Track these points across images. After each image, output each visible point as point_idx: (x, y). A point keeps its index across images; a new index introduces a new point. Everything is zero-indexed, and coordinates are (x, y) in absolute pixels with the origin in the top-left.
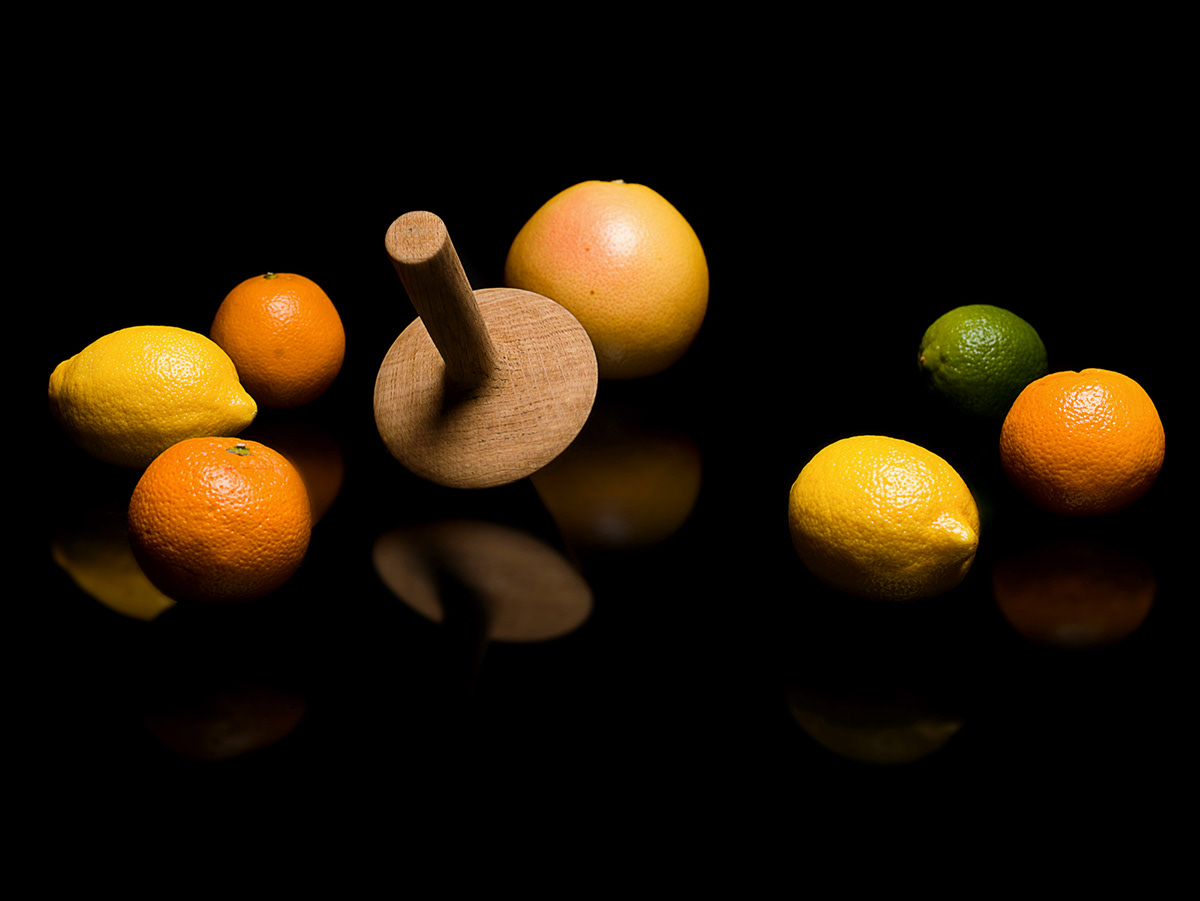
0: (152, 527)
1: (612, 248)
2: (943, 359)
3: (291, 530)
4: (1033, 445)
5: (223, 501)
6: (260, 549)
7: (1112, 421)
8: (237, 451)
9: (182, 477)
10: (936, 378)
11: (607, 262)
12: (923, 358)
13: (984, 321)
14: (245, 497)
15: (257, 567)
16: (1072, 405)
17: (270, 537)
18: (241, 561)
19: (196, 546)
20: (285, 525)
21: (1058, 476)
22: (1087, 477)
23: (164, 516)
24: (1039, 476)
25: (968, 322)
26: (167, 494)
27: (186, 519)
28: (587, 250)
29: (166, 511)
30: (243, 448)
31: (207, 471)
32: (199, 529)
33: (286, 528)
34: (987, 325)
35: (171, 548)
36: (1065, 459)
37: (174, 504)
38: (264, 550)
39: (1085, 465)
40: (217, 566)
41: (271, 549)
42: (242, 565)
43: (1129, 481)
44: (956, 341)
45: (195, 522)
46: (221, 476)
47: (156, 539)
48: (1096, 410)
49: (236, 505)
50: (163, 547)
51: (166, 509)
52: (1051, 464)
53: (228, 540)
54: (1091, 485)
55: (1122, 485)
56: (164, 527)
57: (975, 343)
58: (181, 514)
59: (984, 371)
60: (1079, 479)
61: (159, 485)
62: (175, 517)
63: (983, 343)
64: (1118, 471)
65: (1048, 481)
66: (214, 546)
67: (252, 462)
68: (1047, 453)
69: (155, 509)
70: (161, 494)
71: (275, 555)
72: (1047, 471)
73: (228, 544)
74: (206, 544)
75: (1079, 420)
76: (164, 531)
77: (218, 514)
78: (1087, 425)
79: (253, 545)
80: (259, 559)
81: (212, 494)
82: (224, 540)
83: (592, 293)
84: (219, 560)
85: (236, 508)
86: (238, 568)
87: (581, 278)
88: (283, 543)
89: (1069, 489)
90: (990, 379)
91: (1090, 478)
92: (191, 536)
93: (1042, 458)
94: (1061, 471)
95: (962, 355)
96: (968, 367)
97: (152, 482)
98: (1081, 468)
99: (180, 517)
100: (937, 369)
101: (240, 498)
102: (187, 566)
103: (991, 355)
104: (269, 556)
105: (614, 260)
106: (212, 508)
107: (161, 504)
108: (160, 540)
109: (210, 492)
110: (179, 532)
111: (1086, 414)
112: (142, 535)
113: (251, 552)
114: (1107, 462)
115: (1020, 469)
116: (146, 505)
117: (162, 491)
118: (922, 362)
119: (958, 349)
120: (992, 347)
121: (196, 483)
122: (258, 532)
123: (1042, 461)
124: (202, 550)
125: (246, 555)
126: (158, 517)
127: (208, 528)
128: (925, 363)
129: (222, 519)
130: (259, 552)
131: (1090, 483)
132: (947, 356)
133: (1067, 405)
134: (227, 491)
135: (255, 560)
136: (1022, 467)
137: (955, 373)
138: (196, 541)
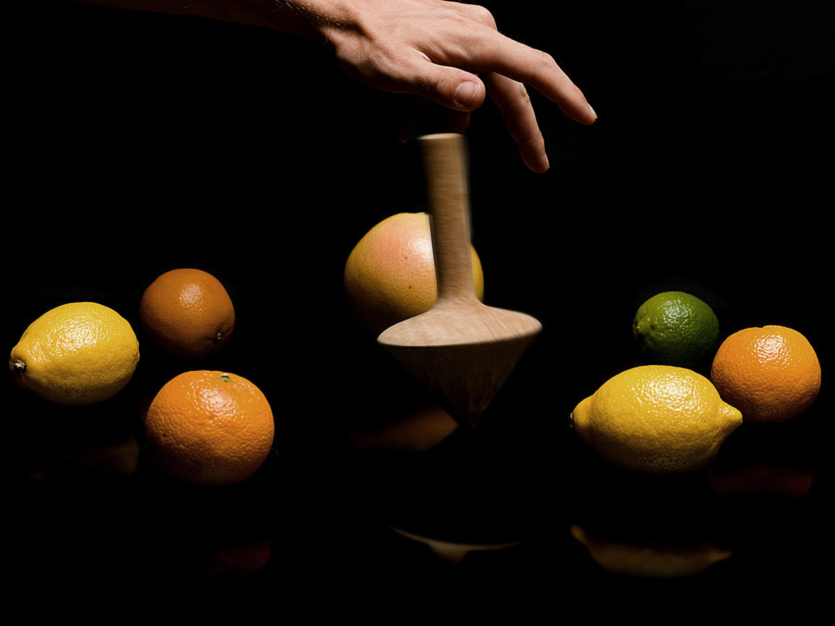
0: (168, 432)
1: (423, 257)
2: (653, 327)
3: (264, 433)
4: (737, 375)
5: (218, 412)
6: (244, 445)
7: (790, 358)
8: (223, 379)
9: (188, 397)
10: (648, 340)
11: (420, 266)
12: (638, 327)
13: (679, 301)
14: (234, 409)
15: (242, 458)
16: (763, 348)
17: (251, 437)
18: (232, 454)
19: (201, 444)
20: (260, 429)
21: (755, 396)
22: (774, 396)
23: (177, 424)
24: (741, 396)
25: (669, 302)
26: (178, 408)
27: (193, 425)
28: (406, 258)
29: (178, 420)
30: (227, 377)
31: (206, 393)
32: (202, 432)
33: (261, 431)
34: (681, 304)
35: (182, 446)
36: (760, 384)
37: (184, 415)
38: (247, 446)
39: (773, 388)
40: (215, 458)
41: (251, 446)
42: (232, 457)
43: (801, 398)
44: (661, 315)
45: (199, 427)
46: (216, 395)
47: (170, 440)
48: (779, 351)
49: (228, 415)
50: (176, 446)
51: (178, 419)
52: (750, 388)
53: (223, 439)
54: (776, 401)
55: (797, 401)
56: (177, 432)
57: (675, 316)
58: (189, 422)
59: (681, 335)
60: (769, 397)
61: (171, 403)
62: (185, 424)
63: (680, 316)
64: (795, 391)
65: (747, 400)
66: (213, 443)
67: (235, 386)
68: (747, 381)
69: (170, 419)
70: (173, 409)
71: (254, 450)
72: (747, 393)
73: (223, 442)
74: (207, 442)
75: (768, 357)
76: (177, 434)
77: (216, 421)
78: (774, 361)
79: (240, 443)
80: (244, 453)
81: (211, 408)
82: (220, 439)
83: (410, 287)
84: (217, 453)
85: (228, 417)
86: (230, 459)
87: (402, 278)
88: (259, 441)
89: (762, 405)
90: (685, 340)
91: (777, 396)
92: (197, 437)
93: (744, 384)
94: (757, 393)
95: (666, 324)
96: (671, 332)
97: (165, 400)
98: (770, 390)
99: (188, 424)
100: (648, 334)
101: (230, 410)
102: (194, 458)
103: (686, 324)
104: (250, 451)
105: (425, 265)
106: (212, 417)
107: (174, 416)
108: (174, 441)
109: (209, 406)
110: (188, 434)
111: (773, 353)
112: (159, 438)
113: (238, 447)
114: (788, 386)
115: (728, 393)
116: (162, 417)
117: (174, 406)
118: (637, 330)
119: (663, 321)
120: (685, 318)
121: (199, 401)
122: (243, 433)
123: (743, 386)
124: (204, 447)
125: (235, 450)
126: (172, 425)
127: (209, 431)
128: (640, 330)
129: (218, 425)
130: (243, 448)
131: (777, 400)
132: (656, 325)
133: (760, 348)
134: (222, 405)
135: (241, 453)
136: (729, 391)
137: (662, 336)
138: (200, 440)
